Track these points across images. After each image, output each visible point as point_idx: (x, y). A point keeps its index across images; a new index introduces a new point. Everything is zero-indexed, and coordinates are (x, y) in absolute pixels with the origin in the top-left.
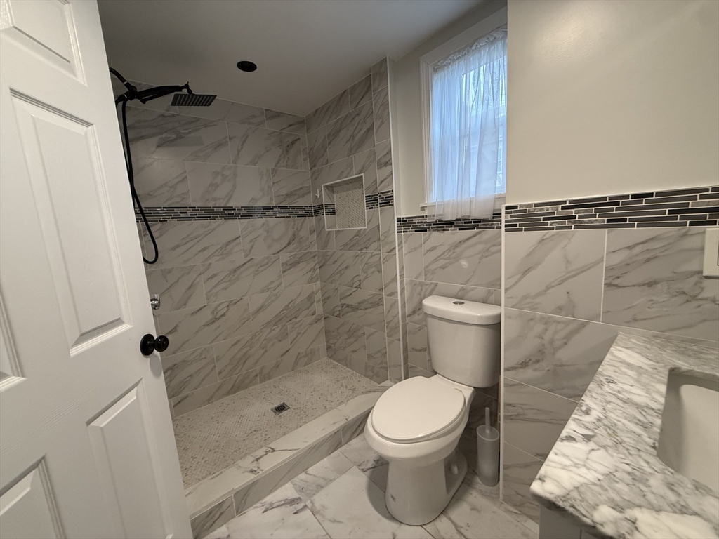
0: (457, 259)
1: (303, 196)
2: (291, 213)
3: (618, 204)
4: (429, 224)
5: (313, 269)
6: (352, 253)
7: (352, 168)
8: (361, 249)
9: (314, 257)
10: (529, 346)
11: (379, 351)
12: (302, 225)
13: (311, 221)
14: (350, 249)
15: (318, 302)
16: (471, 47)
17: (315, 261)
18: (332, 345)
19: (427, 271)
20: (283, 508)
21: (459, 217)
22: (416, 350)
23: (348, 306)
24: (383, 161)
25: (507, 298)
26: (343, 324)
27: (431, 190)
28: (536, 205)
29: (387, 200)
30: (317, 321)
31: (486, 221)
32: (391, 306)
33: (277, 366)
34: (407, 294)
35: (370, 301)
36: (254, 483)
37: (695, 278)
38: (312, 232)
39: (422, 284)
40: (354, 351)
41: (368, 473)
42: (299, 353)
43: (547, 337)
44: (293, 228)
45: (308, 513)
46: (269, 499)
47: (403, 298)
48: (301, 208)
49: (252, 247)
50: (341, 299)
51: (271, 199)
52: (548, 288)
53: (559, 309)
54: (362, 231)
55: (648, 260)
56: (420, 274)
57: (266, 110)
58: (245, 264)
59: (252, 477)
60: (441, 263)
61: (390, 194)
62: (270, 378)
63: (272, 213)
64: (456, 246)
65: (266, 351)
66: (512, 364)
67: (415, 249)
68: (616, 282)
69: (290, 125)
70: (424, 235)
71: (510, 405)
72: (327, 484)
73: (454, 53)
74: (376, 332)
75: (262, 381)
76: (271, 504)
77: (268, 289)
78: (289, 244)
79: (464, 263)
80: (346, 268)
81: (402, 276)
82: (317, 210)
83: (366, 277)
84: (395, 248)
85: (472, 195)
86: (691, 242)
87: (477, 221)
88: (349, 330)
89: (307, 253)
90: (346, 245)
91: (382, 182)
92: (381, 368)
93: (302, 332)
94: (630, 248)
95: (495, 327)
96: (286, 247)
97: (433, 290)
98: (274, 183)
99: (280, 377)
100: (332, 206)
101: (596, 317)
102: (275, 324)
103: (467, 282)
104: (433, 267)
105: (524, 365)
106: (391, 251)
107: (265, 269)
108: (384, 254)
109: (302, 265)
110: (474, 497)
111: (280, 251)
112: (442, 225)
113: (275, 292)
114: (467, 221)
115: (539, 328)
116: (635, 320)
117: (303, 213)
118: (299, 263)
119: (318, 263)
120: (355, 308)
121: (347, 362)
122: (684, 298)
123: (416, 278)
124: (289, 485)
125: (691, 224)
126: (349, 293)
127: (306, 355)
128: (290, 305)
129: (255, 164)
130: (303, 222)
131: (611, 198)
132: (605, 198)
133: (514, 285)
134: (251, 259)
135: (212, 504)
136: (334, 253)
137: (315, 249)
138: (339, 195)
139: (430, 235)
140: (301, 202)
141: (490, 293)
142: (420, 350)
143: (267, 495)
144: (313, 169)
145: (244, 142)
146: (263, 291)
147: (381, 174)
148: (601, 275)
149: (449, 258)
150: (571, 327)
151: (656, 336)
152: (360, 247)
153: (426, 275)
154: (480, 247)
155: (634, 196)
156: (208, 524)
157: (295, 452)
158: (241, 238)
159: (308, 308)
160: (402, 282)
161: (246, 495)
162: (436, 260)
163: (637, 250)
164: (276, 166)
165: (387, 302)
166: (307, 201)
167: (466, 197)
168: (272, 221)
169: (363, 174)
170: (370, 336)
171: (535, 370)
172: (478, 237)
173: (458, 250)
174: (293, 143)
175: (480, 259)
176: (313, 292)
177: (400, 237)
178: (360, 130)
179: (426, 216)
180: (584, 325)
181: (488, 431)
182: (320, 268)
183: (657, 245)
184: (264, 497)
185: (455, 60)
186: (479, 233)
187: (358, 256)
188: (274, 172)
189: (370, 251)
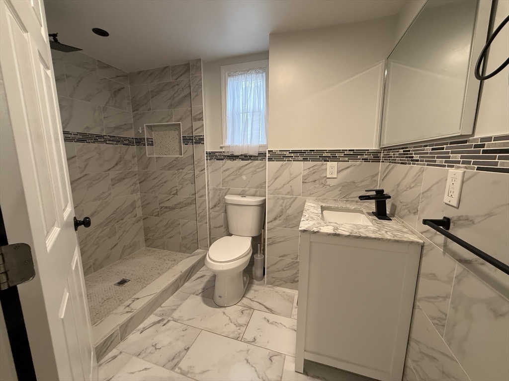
0: (241, 175)
1: (127, 130)
2: (118, 142)
3: (305, 153)
4: (225, 156)
5: (135, 184)
6: (171, 172)
7: (172, 118)
8: (178, 170)
9: (135, 175)
10: (277, 210)
11: (191, 233)
12: (126, 151)
13: (134, 149)
14: (169, 169)
15: (139, 207)
16: (248, 71)
17: (136, 178)
18: (151, 237)
19: (224, 182)
20: (153, 327)
21: (243, 154)
22: (216, 228)
23: (166, 207)
24: (197, 117)
25: (268, 190)
26: (161, 221)
27: (226, 138)
28: (280, 151)
29: (200, 140)
30: (138, 221)
31: (255, 156)
32: (202, 203)
33: (108, 257)
34: (211, 196)
35: (184, 203)
36: (132, 318)
37: (325, 178)
38: (134, 157)
39: (220, 190)
40: (171, 237)
41: (200, 295)
42: (125, 246)
43: (284, 205)
44: (120, 153)
45: (171, 323)
46: (141, 326)
47: (209, 199)
48: (126, 139)
49: (86, 165)
50: (159, 204)
51: (103, 130)
52: (284, 185)
53: (288, 193)
54: (179, 158)
55: (314, 173)
56: (220, 184)
57: (98, 61)
58: (80, 178)
59: (129, 315)
60: (232, 177)
61: (202, 137)
62: (101, 267)
63: (103, 140)
64: (240, 169)
65: (98, 247)
66: (270, 220)
67: (216, 170)
68: (305, 181)
69: (117, 77)
70: (222, 162)
71: (269, 238)
72: (178, 308)
73: (240, 71)
74: (188, 221)
75: (95, 271)
76: (144, 328)
77: (100, 199)
78: (117, 164)
79: (244, 177)
80: (165, 182)
81: (208, 185)
82: (139, 142)
83: (182, 187)
84: (205, 169)
85: (249, 143)
86: (324, 167)
87: (251, 156)
88: (167, 224)
89: (131, 172)
90: (165, 166)
91: (196, 129)
92: (192, 243)
93: (127, 230)
94: (309, 169)
95: (263, 206)
96: (114, 167)
97: (227, 192)
98: (104, 118)
99: (111, 265)
100: (151, 140)
101: (300, 195)
102: (106, 225)
103: (245, 187)
104: (227, 180)
105: (275, 219)
106: (202, 171)
107: (98, 183)
108: (197, 172)
109: (127, 180)
110: (255, 287)
111: (110, 169)
112: (233, 157)
113: (106, 200)
114: (246, 156)
115: (281, 202)
116: (311, 194)
117: (127, 142)
118: (124, 179)
119: (139, 179)
120: (172, 209)
121: (164, 247)
122: (323, 185)
123: (217, 186)
124: (151, 316)
125: (324, 161)
126: (168, 199)
127: (130, 247)
128: (117, 211)
129: (89, 101)
130: (127, 149)
131: (304, 151)
132: (302, 150)
133: (272, 184)
134: (86, 175)
135: (105, 336)
136: (153, 173)
137: (136, 169)
138: (157, 133)
139: (226, 162)
140: (125, 134)
141: (257, 191)
142: (219, 227)
143: (139, 325)
144: (136, 112)
145: (80, 81)
146: (95, 200)
147: (196, 125)
148: (300, 179)
149: (236, 175)
150: (292, 200)
151: (316, 199)
152: (177, 169)
153: (223, 184)
154: (252, 169)
155: (310, 151)
156: (104, 350)
157: (153, 296)
158: (77, 157)
159: (132, 212)
160: (208, 189)
161: (127, 327)
162: (229, 176)
163: (311, 169)
164: (106, 105)
165: (199, 200)
166: (131, 134)
167: (245, 144)
168: (104, 146)
169: (180, 123)
170: (184, 225)
171: (279, 220)
172: (251, 164)
173: (241, 171)
174: (119, 90)
175: (252, 175)
176: (135, 201)
177: (207, 163)
178: (179, 95)
179: (224, 152)
180: (296, 198)
181: (259, 255)
182: (139, 183)
183: (316, 168)
184: (138, 326)
185: (239, 74)
186: (252, 162)
187: (176, 174)
188: (105, 109)
189: (185, 171)
